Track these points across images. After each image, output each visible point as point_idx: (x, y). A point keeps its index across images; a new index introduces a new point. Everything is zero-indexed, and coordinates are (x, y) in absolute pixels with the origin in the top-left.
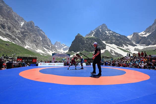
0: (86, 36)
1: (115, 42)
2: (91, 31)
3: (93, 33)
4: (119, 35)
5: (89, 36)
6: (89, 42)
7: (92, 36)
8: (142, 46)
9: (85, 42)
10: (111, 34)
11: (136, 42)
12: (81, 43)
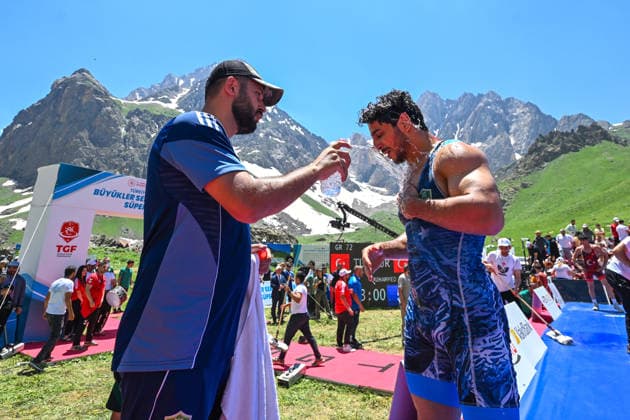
0: (132, 96)
1: (280, 161)
2: (169, 77)
3: (177, 89)
4: (303, 129)
5: (151, 101)
6: (149, 136)
7: (173, 105)
8: (377, 191)
9: (123, 130)
10: (270, 119)
11: (358, 174)
12: (91, 130)
